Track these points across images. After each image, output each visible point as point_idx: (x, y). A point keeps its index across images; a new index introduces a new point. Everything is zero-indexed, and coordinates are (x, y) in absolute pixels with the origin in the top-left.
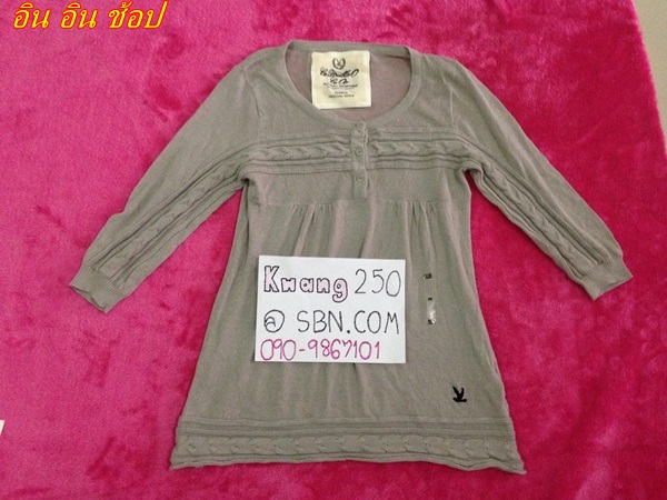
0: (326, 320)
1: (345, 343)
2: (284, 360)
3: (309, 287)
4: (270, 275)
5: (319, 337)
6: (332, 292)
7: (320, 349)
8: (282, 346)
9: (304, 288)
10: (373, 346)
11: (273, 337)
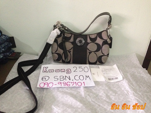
0: (64, 78)
1: (72, 83)
2: (48, 87)
3: (59, 71)
4: (45, 69)
5: (62, 82)
6: (66, 72)
7: (63, 84)
8: (48, 84)
9: (56, 71)
10: (82, 83)
11: (45, 82)
